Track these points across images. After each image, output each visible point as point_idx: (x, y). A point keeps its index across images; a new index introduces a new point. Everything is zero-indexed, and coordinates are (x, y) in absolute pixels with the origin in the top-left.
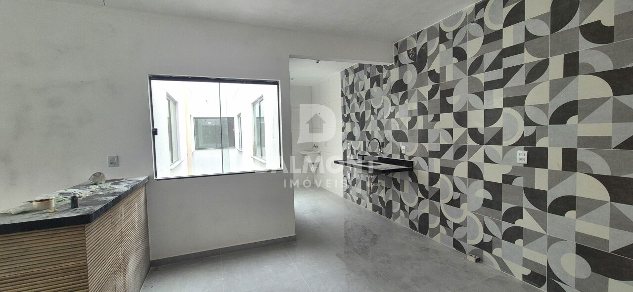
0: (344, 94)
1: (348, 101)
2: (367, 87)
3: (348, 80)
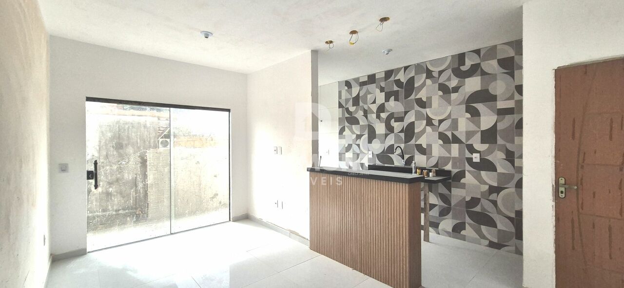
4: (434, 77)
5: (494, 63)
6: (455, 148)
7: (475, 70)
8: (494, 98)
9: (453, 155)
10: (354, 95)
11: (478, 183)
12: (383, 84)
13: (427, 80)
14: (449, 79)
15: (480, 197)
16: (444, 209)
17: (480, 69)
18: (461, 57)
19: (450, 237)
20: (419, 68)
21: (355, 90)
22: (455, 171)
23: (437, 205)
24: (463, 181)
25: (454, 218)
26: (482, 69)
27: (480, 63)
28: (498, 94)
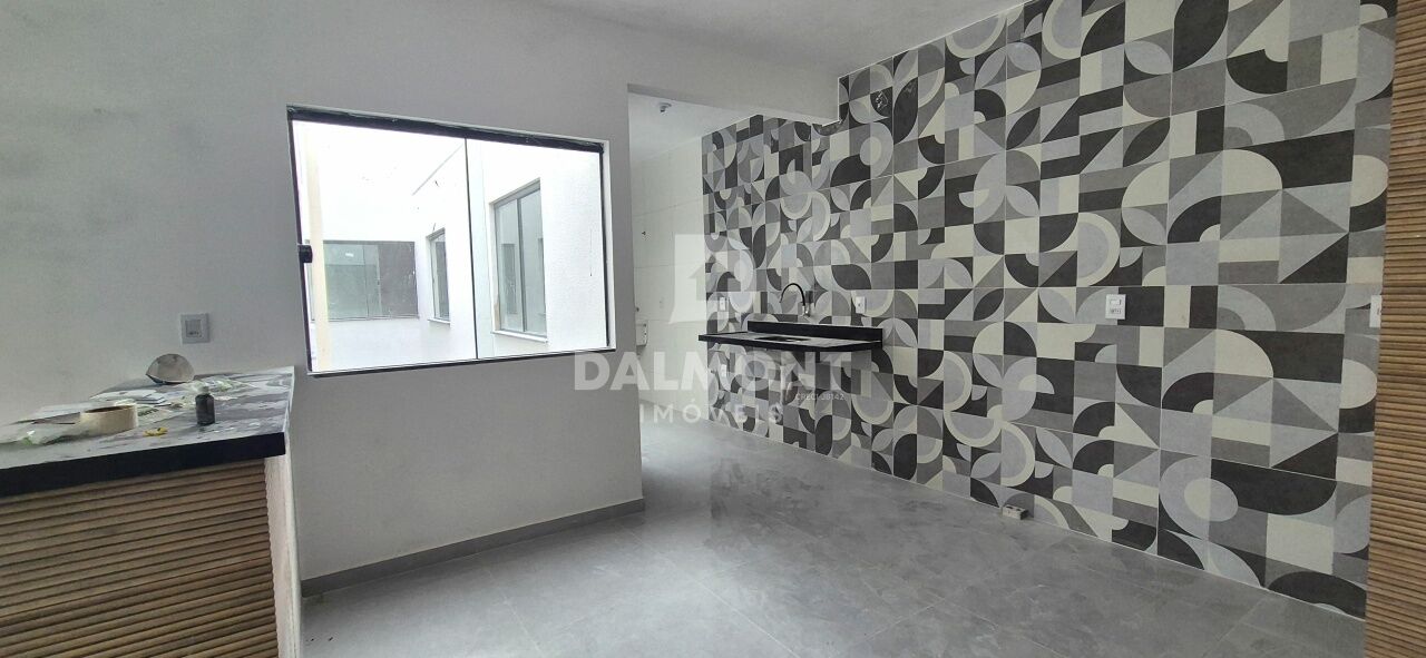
0: (711, 186)
1: (722, 203)
2: (772, 171)
3: (722, 159)
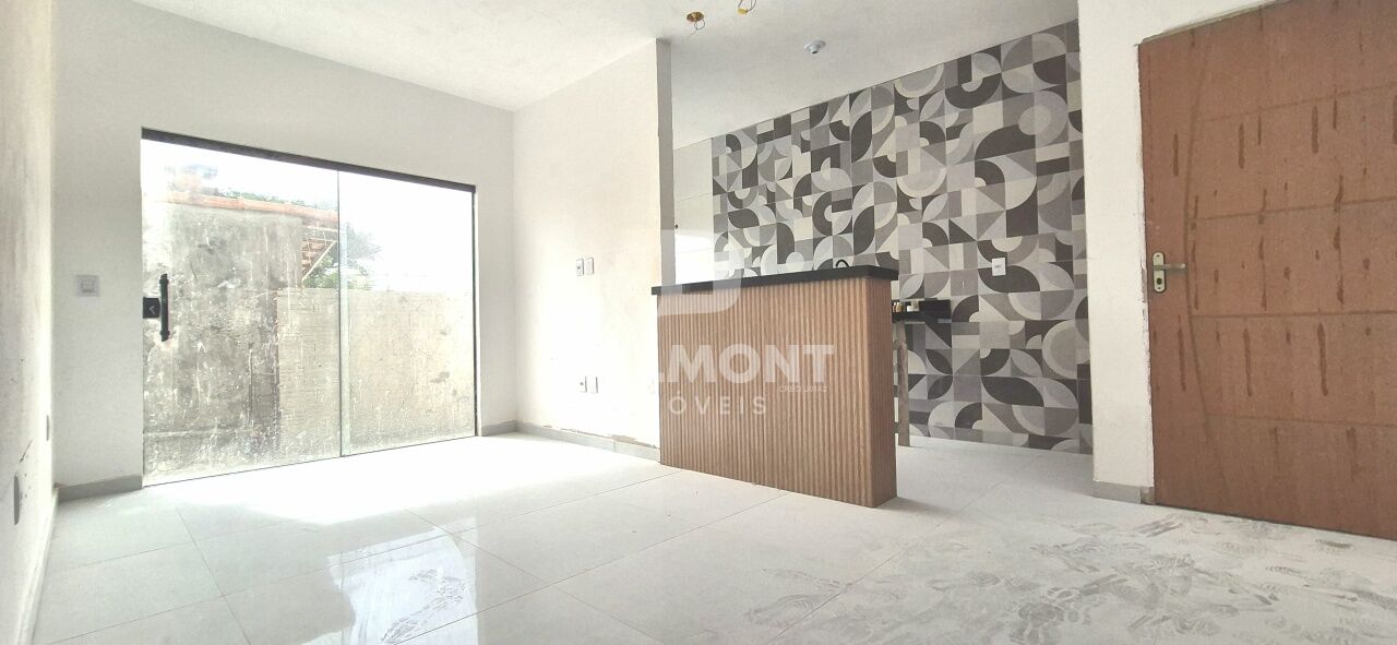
4: (912, 110)
5: (1028, 71)
6: (956, 251)
7: (991, 87)
8: (1029, 142)
9: (952, 269)
10: (746, 162)
11: (1003, 319)
12: (806, 135)
13: (897, 117)
14: (941, 112)
15: (1008, 347)
16: (937, 381)
17: (1000, 86)
18: (963, 66)
19: (952, 438)
20: (881, 94)
21: (748, 154)
22: (956, 300)
23: (924, 375)
24: (973, 318)
25: (957, 397)
26: (1004, 86)
27: (1000, 75)
28: (1035, 133)
